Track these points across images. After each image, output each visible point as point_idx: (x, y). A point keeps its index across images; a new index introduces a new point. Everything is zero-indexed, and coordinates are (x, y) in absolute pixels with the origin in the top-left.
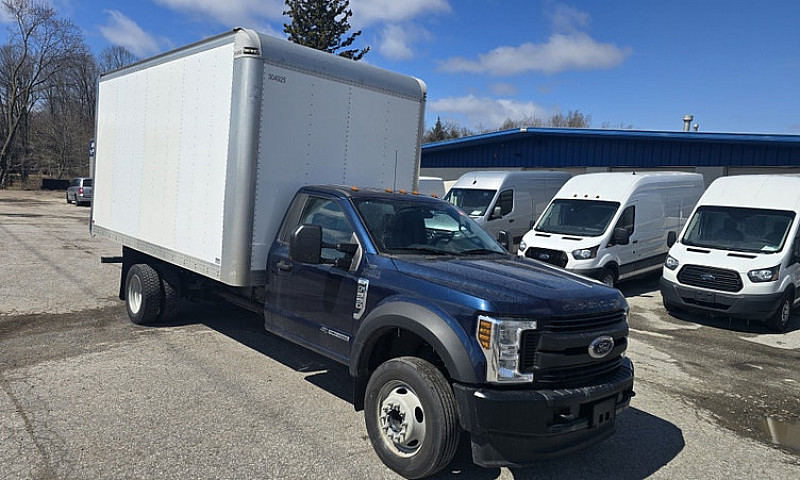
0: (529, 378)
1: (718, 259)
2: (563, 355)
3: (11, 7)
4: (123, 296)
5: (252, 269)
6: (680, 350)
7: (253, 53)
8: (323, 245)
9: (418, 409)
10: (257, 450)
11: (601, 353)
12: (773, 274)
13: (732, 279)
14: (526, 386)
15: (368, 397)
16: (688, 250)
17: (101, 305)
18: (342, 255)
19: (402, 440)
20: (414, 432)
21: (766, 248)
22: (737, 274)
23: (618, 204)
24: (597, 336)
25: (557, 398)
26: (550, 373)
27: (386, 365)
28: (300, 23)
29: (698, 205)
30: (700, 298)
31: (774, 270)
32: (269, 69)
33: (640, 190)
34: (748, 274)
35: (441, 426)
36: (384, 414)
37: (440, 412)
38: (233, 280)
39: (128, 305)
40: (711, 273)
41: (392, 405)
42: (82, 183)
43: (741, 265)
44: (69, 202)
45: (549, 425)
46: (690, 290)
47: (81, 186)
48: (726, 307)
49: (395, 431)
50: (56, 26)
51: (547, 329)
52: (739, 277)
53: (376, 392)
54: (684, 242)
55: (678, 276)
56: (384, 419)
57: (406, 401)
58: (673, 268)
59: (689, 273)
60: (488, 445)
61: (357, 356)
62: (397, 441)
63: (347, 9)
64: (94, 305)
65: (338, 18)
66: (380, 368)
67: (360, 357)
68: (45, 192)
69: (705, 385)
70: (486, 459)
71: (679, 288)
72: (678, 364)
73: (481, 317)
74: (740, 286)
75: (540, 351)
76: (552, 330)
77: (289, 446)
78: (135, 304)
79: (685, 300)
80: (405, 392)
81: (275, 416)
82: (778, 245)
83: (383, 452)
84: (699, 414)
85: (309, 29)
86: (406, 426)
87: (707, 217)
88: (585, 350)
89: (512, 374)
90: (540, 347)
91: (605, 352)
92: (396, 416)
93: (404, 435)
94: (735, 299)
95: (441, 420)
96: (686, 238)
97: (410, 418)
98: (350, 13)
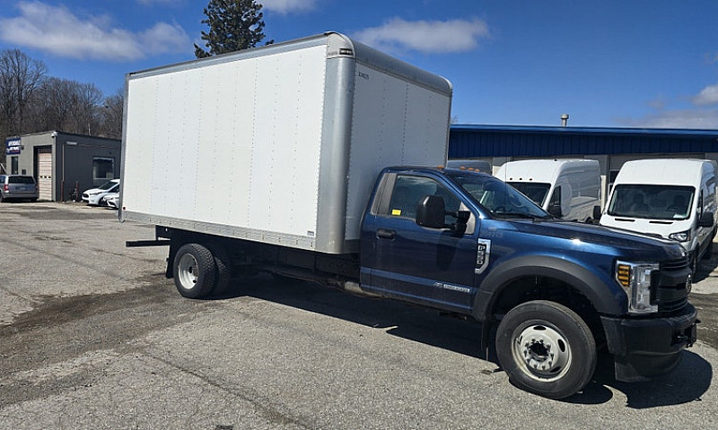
0: (655, 309)
2: (675, 290)
4: (170, 274)
5: (346, 239)
7: (346, 54)
9: (559, 341)
12: (687, 236)
14: (652, 316)
16: (616, 219)
19: (547, 368)
21: (676, 216)
23: (549, 185)
25: (676, 323)
26: (665, 304)
28: (218, 32)
29: (615, 184)
31: (687, 233)
33: (564, 173)
34: (669, 237)
36: (524, 348)
39: (178, 281)
41: (533, 340)
42: (7, 179)
43: (662, 230)
45: (672, 345)
47: (7, 182)
49: (539, 361)
51: (665, 270)
53: (510, 331)
54: (610, 213)
56: (525, 352)
57: (547, 336)
60: (629, 364)
63: (261, 21)
65: (252, 28)
67: (489, 304)
70: (627, 376)
73: (618, 262)
75: (661, 287)
78: (188, 281)
80: (542, 329)
82: (686, 213)
85: (226, 37)
86: (552, 355)
87: (624, 194)
88: (684, 286)
90: (660, 284)
92: (540, 349)
93: (551, 363)
97: (555, 349)
98: (263, 24)
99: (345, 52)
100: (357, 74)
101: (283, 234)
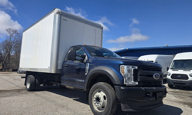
0: (137, 83)
1: (181, 72)
2: (146, 77)
3: (7, 30)
4: (25, 84)
5: (58, 69)
6: (175, 94)
7: (59, 13)
8: (76, 56)
9: (104, 96)
10: (57, 113)
11: (157, 78)
13: (186, 77)
14: (136, 86)
15: (90, 96)
16: (173, 70)
17: (20, 88)
18: (82, 58)
19: (100, 106)
20: (103, 103)
22: (187, 75)
23: (153, 61)
24: (155, 73)
25: (146, 89)
26: (143, 82)
27: (95, 85)
29: (173, 60)
30: (178, 82)
32: (63, 17)
34: (190, 75)
35: (111, 100)
36: (94, 99)
37: (111, 95)
38: (53, 71)
39: (26, 87)
40: (180, 75)
41: (96, 96)
43: (187, 73)
44: (18, 73)
45: (144, 97)
46: (175, 80)
48: (185, 84)
49: (98, 104)
50: (18, 34)
51: (141, 69)
52: (187, 76)
53: (92, 94)
54: (171, 69)
55: (171, 77)
56: (95, 101)
57: (101, 94)
58: (169, 75)
59: (174, 76)
60: (126, 104)
61: (86, 84)
62: (98, 107)
64: (18, 88)
66: (93, 87)
67: (87, 85)
68: (13, 72)
69: (184, 101)
70: (126, 109)
71: (172, 80)
72: (175, 97)
73: (121, 66)
74: (188, 78)
75: (139, 75)
76: (142, 69)
77: (67, 112)
78: (28, 86)
79: (174, 83)
80: (100, 92)
81: (63, 106)
83: (94, 111)
84: (185, 106)
86: (101, 101)
87: (176, 63)
88: (152, 76)
89: (132, 82)
90: (139, 74)
91: (158, 78)
92: (98, 99)
93: (100, 104)
94: (187, 82)
95: (111, 98)
96: (172, 68)
97: (102, 99)
99: (58, 13)
100: (62, 19)
101: (44, 69)
